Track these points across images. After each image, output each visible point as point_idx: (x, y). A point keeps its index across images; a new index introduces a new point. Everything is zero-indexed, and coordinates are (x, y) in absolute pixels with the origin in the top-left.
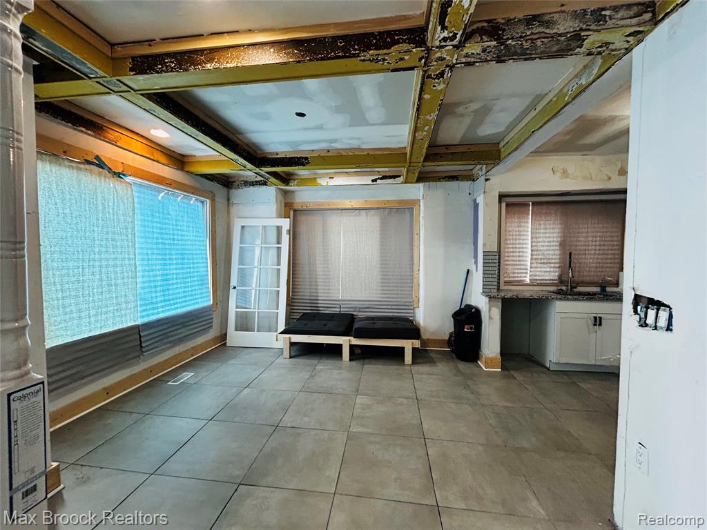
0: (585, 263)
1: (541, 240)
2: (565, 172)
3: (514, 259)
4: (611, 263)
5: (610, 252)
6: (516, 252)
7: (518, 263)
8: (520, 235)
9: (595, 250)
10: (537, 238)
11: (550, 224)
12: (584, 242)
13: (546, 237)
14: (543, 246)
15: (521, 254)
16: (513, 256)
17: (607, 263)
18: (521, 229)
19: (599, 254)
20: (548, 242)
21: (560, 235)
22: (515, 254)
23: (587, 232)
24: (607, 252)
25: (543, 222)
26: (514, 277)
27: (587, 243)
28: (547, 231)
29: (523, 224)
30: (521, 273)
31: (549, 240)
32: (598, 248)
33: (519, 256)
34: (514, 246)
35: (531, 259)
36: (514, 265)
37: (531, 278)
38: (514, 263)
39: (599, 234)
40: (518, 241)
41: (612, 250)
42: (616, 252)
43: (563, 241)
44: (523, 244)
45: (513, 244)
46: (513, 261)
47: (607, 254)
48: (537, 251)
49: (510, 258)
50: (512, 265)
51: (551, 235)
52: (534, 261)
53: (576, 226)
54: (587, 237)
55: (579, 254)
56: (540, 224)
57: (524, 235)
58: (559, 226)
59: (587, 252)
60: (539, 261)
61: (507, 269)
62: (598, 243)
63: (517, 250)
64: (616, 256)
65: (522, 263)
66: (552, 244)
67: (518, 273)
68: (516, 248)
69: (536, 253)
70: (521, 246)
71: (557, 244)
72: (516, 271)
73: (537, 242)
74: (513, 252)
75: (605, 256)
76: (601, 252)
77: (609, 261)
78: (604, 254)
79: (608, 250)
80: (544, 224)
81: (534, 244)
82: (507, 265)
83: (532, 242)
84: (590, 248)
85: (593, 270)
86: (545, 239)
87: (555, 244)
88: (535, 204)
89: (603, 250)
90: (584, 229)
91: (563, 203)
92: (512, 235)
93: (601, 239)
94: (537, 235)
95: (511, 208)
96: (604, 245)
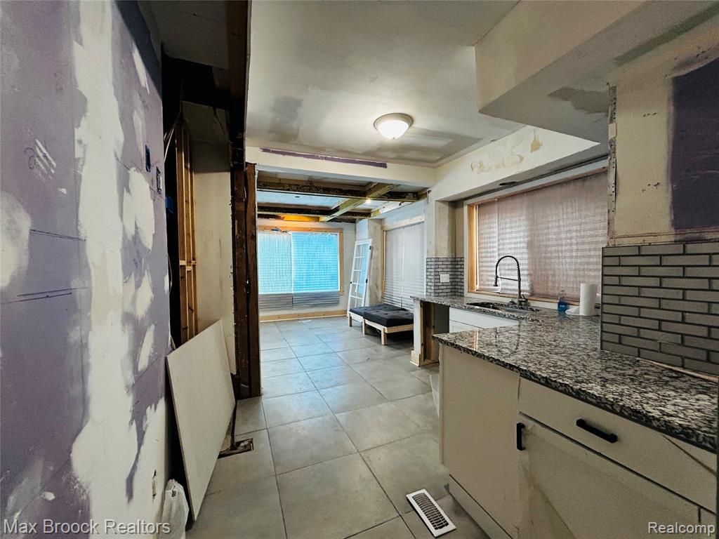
0: (559, 269)
1: (507, 241)
2: (481, 165)
3: (487, 264)
6: (488, 257)
8: (490, 238)
9: (571, 251)
10: (503, 239)
11: (516, 222)
12: (557, 240)
13: (512, 238)
14: (510, 249)
17: (590, 270)
18: (491, 230)
19: (576, 257)
20: (515, 243)
21: (526, 234)
23: (559, 227)
24: (588, 253)
25: (508, 220)
26: (488, 285)
27: (560, 242)
28: (513, 230)
29: (492, 225)
30: (493, 281)
31: (515, 240)
32: (575, 247)
34: (486, 250)
36: (487, 271)
38: (487, 269)
39: (575, 228)
40: (489, 245)
43: (531, 241)
44: (493, 247)
45: (485, 248)
46: (487, 267)
47: (590, 256)
49: (484, 264)
51: (517, 235)
53: (544, 220)
54: (560, 233)
55: (550, 258)
56: (506, 223)
57: (493, 237)
58: (525, 223)
59: (561, 255)
60: (507, 267)
61: (482, 275)
62: (574, 241)
63: (489, 255)
65: (493, 269)
66: (519, 245)
67: (491, 281)
68: (488, 252)
71: (525, 245)
72: (490, 278)
73: (504, 244)
74: (486, 257)
75: (587, 260)
76: (579, 254)
77: (591, 267)
79: (590, 250)
80: (511, 222)
81: (501, 247)
82: (483, 271)
83: (499, 245)
84: (564, 248)
85: (572, 280)
86: (511, 241)
87: (522, 245)
88: (501, 199)
89: (582, 250)
90: (554, 223)
91: (529, 193)
92: (485, 239)
93: (578, 234)
94: (503, 236)
95: (483, 209)
96: (583, 243)
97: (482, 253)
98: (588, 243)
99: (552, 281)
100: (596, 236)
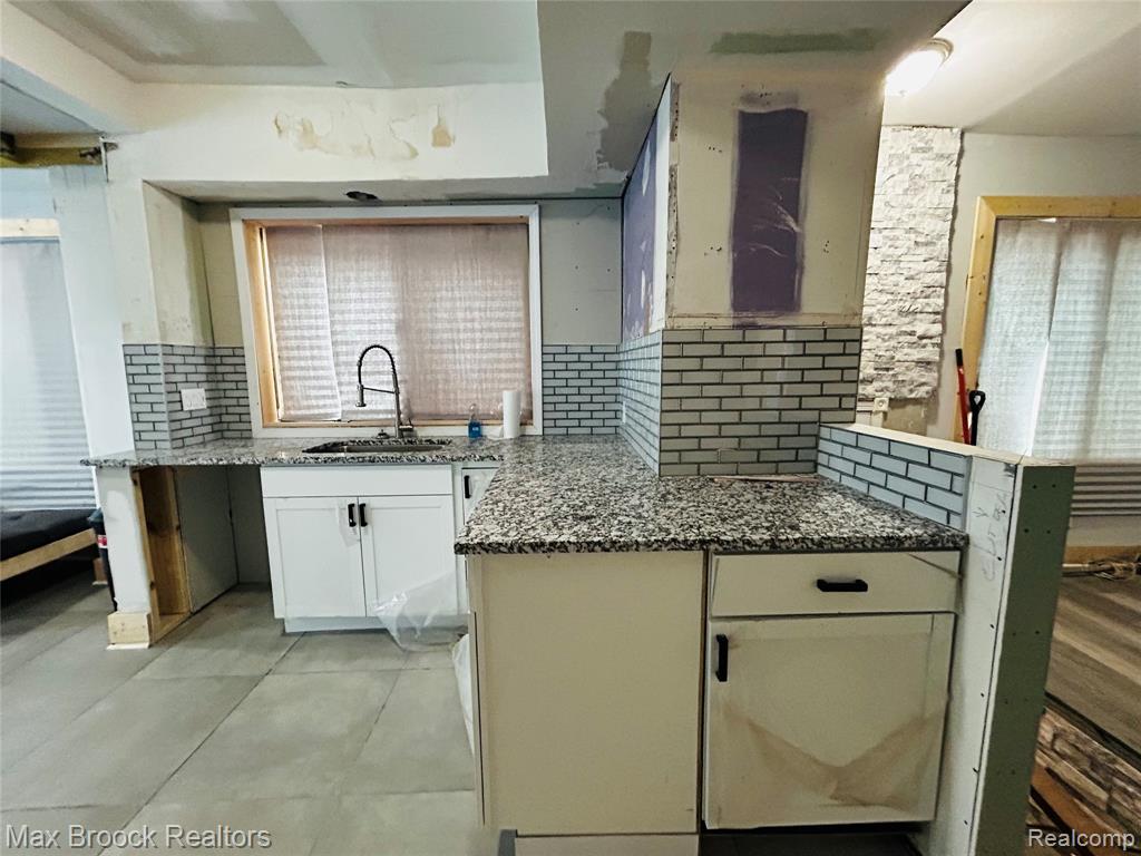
0: (455, 371)
1: (353, 317)
2: (307, 131)
3: (303, 363)
4: (508, 371)
5: (503, 345)
6: (304, 348)
7: (312, 373)
8: (307, 306)
9: (473, 341)
10: (342, 312)
11: (370, 280)
12: (450, 321)
13: (363, 311)
14: (360, 332)
15: (315, 352)
16: (300, 358)
17: (500, 371)
18: (310, 291)
19: (481, 351)
20: (370, 322)
21: (393, 305)
22: (302, 353)
23: (453, 299)
24: (496, 346)
25: (352, 275)
26: (309, 407)
27: (455, 325)
28: (365, 296)
29: (312, 280)
30: (324, 397)
31: (371, 316)
32: (478, 335)
33: (313, 358)
34: (299, 333)
35: (337, 365)
36: (305, 378)
37: (346, 408)
38: (303, 373)
39: (477, 304)
40: (305, 322)
41: (507, 340)
42: (516, 345)
43: (404, 321)
44: (317, 328)
45: (296, 328)
46: (302, 368)
47: (499, 351)
48: (347, 343)
49: (294, 363)
50: (300, 378)
51: (374, 306)
52: (342, 369)
53: (427, 284)
54: (454, 310)
55: (441, 352)
56: (348, 280)
57: (316, 306)
58: (390, 284)
59: (457, 347)
61: (292, 387)
62: (477, 325)
63: (307, 343)
64: (517, 355)
65: (321, 373)
66: (378, 327)
67: (317, 398)
68: (303, 338)
69: (344, 348)
70: (313, 332)
71: (390, 326)
72: (313, 393)
73: (344, 323)
74: (298, 348)
75: (495, 355)
76: (486, 346)
77: (503, 366)
78: (492, 350)
79: (499, 340)
80: (357, 280)
81: (338, 328)
82: (289, 378)
83: (332, 323)
84: (462, 336)
85: (475, 387)
86: (361, 316)
87: (386, 326)
88: (331, 227)
89: (489, 340)
90: (444, 292)
91: (393, 229)
92: (292, 307)
93: (483, 314)
94: (343, 306)
95: (281, 240)
96: (490, 330)
97: (287, 338)
98: (497, 330)
99: (444, 391)
100: (508, 320)
